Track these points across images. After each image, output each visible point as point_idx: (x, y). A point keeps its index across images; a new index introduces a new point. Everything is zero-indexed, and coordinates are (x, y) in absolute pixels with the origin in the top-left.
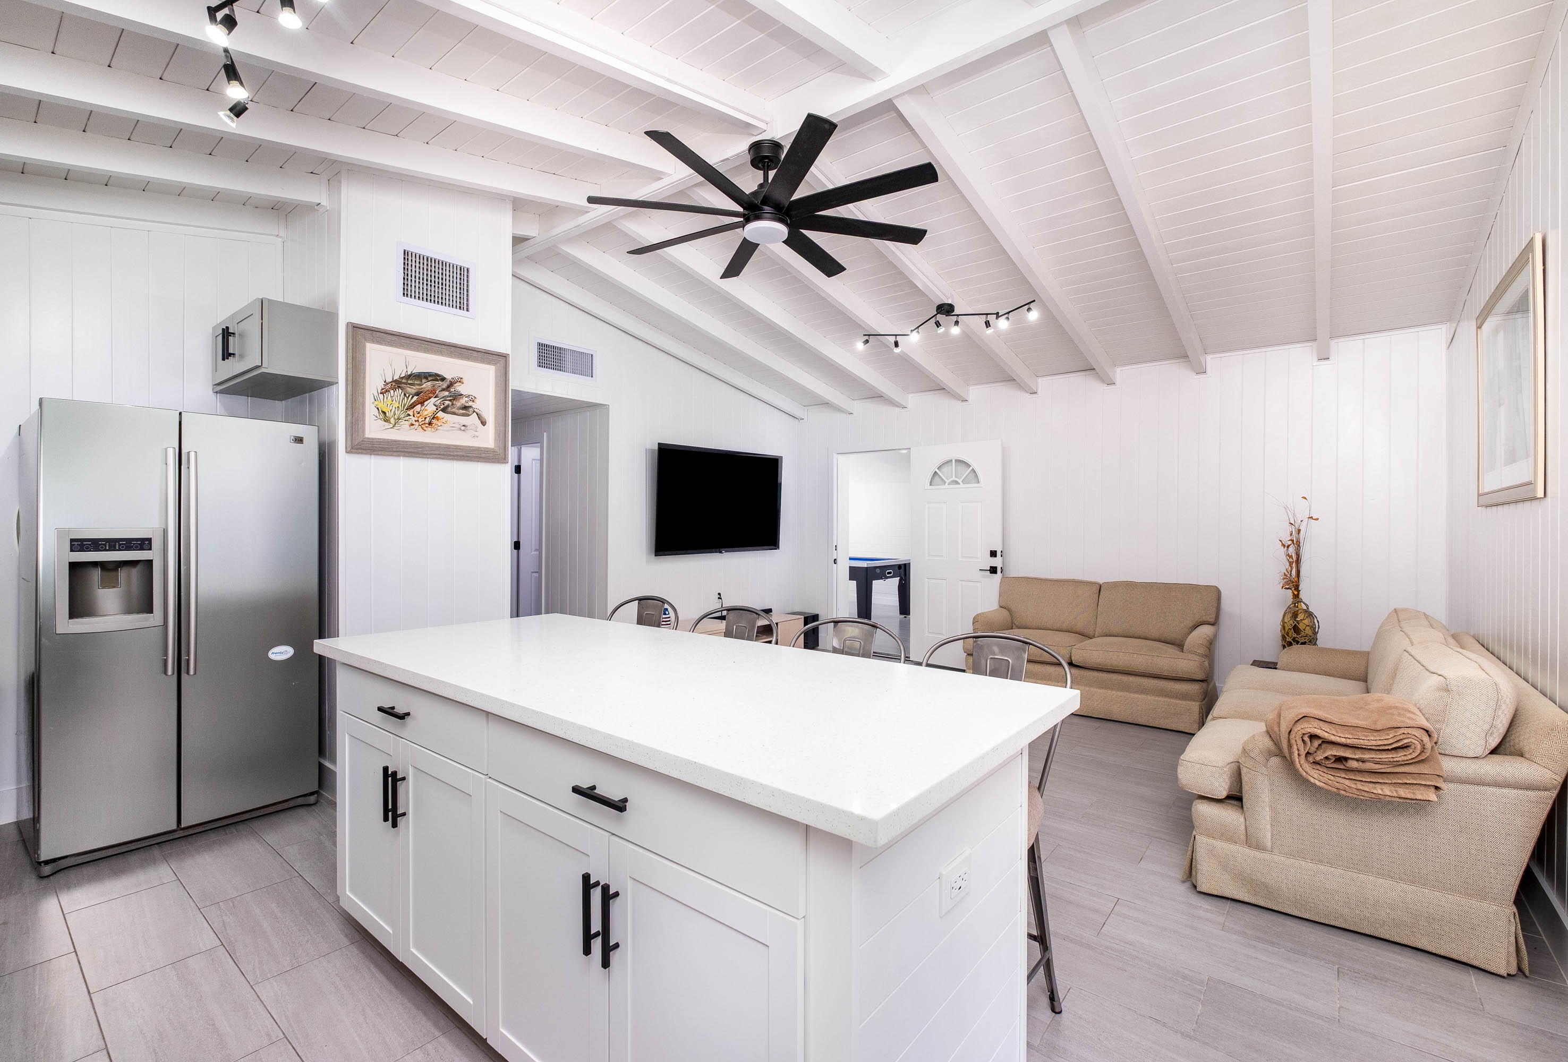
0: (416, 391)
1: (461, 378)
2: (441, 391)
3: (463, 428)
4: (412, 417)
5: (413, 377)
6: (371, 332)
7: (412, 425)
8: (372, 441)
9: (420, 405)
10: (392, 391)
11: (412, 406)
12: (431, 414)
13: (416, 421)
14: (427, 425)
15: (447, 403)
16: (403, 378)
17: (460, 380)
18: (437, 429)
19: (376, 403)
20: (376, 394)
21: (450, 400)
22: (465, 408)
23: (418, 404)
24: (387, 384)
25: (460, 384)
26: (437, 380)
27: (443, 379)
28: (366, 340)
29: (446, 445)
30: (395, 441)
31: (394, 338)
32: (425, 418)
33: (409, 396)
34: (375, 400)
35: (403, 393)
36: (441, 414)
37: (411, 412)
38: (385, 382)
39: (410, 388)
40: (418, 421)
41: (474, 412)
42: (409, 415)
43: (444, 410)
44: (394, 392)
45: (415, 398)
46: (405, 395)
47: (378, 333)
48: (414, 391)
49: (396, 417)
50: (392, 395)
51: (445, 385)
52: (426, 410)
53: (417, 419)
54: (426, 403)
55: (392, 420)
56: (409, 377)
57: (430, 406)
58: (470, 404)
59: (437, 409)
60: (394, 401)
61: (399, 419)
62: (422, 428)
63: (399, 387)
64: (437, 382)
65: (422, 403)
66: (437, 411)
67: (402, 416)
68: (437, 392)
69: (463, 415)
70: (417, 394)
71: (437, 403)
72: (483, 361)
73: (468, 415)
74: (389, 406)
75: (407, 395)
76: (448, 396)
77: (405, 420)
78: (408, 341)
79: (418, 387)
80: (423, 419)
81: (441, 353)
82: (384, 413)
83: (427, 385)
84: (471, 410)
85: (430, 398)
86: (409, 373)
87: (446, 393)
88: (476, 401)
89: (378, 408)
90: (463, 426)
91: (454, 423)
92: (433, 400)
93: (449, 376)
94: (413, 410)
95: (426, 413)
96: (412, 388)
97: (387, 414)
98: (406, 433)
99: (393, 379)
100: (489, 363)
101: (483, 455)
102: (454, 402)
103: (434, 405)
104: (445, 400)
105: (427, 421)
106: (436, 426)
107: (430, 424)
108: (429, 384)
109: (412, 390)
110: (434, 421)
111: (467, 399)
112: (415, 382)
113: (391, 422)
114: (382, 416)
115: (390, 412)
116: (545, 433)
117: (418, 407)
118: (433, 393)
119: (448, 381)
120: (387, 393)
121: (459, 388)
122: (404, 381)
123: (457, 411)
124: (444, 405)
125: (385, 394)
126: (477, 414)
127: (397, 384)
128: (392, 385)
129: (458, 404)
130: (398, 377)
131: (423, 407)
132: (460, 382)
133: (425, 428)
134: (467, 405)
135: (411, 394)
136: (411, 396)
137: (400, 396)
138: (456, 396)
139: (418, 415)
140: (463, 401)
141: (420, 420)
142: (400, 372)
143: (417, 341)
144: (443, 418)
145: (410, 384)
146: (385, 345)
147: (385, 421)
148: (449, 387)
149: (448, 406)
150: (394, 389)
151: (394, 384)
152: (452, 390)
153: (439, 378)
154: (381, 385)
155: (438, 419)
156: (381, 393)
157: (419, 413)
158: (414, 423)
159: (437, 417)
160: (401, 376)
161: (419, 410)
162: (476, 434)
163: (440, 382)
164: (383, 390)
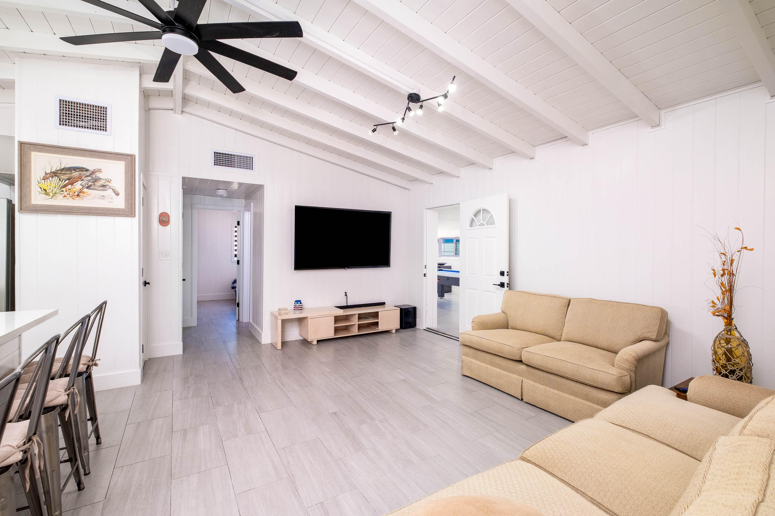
0: (67, 177)
1: (100, 169)
2: (86, 177)
3: (102, 197)
4: (65, 192)
5: (66, 169)
6: (34, 146)
7: (65, 196)
8: (36, 206)
9: (70, 185)
10: (50, 178)
11: (65, 186)
12: (79, 190)
13: (68, 194)
14: (76, 196)
15: (90, 184)
16: (58, 170)
17: (100, 171)
18: (83, 199)
19: (39, 185)
20: (39, 180)
21: (92, 182)
22: (104, 186)
23: (69, 185)
24: (47, 174)
25: (99, 173)
26: (83, 171)
27: (87, 170)
28: (30, 150)
29: (88, 207)
30: (52, 206)
31: (50, 148)
32: (75, 193)
33: (63, 180)
34: (39, 183)
35: (58, 179)
36: (85, 190)
37: (64, 189)
38: (46, 173)
39: (63, 176)
40: (69, 194)
41: (110, 188)
42: (63, 191)
43: (87, 188)
44: (52, 178)
45: (67, 181)
46: (60, 180)
47: (39, 146)
48: (66, 178)
49: (53, 192)
50: (51, 180)
51: (88, 173)
52: (75, 188)
53: (68, 193)
54: (75, 184)
55: (51, 194)
56: (63, 170)
57: (78, 186)
58: (107, 183)
59: (83, 187)
60: (52, 183)
61: (55, 193)
62: (72, 198)
63: (56, 176)
64: (83, 172)
65: (72, 184)
66: (83, 188)
67: (58, 192)
68: (83, 178)
69: (102, 190)
70: (69, 179)
71: (83, 184)
72: (115, 159)
73: (106, 190)
74: (48, 186)
75: (61, 180)
76: (91, 180)
77: (60, 194)
78: (60, 150)
79: (69, 175)
80: (73, 193)
81: (84, 156)
82: (45, 190)
83: (76, 174)
84: (107, 187)
85: (77, 182)
86: (62, 167)
87: (89, 178)
88: (111, 182)
89: (41, 188)
90: (102, 196)
91: (95, 195)
92: (80, 182)
93: (91, 168)
94: (65, 188)
95: (75, 189)
96: (65, 176)
97: (47, 191)
98: (60, 201)
99: (51, 171)
100: (120, 160)
101: (116, 213)
102: (96, 183)
103: (81, 185)
104: (89, 182)
105: (76, 194)
106: (82, 197)
107: (78, 195)
108: (77, 173)
109: (66, 177)
110: (80, 194)
111: (105, 181)
112: (67, 173)
113: (50, 195)
114: (44, 192)
115: (49, 189)
116: (252, 203)
117: (69, 187)
118: (80, 178)
119: (91, 171)
120: (47, 179)
121: (99, 175)
122: (59, 172)
123: (97, 188)
124: (88, 184)
125: (45, 180)
126: (112, 189)
127: (54, 174)
128: (50, 175)
129: (98, 184)
130: (55, 170)
131: (73, 186)
132: (99, 171)
133: (75, 198)
134: (105, 184)
135: (64, 179)
136: (64, 180)
137: (56, 181)
138: (96, 179)
139: (69, 191)
140: (102, 182)
141: (71, 194)
142: (56, 167)
143: (67, 149)
144: (87, 192)
145: (63, 174)
146: (44, 152)
147: (46, 195)
148: (91, 174)
149: (91, 186)
150: (52, 177)
151: (52, 174)
152: (93, 176)
153: (84, 170)
154: (43, 174)
155: (83, 193)
156: (42, 179)
157: (70, 190)
158: (66, 195)
159: (83, 191)
160: (57, 170)
161: (70, 188)
162: (112, 200)
163: (84, 172)
164: (44, 178)
